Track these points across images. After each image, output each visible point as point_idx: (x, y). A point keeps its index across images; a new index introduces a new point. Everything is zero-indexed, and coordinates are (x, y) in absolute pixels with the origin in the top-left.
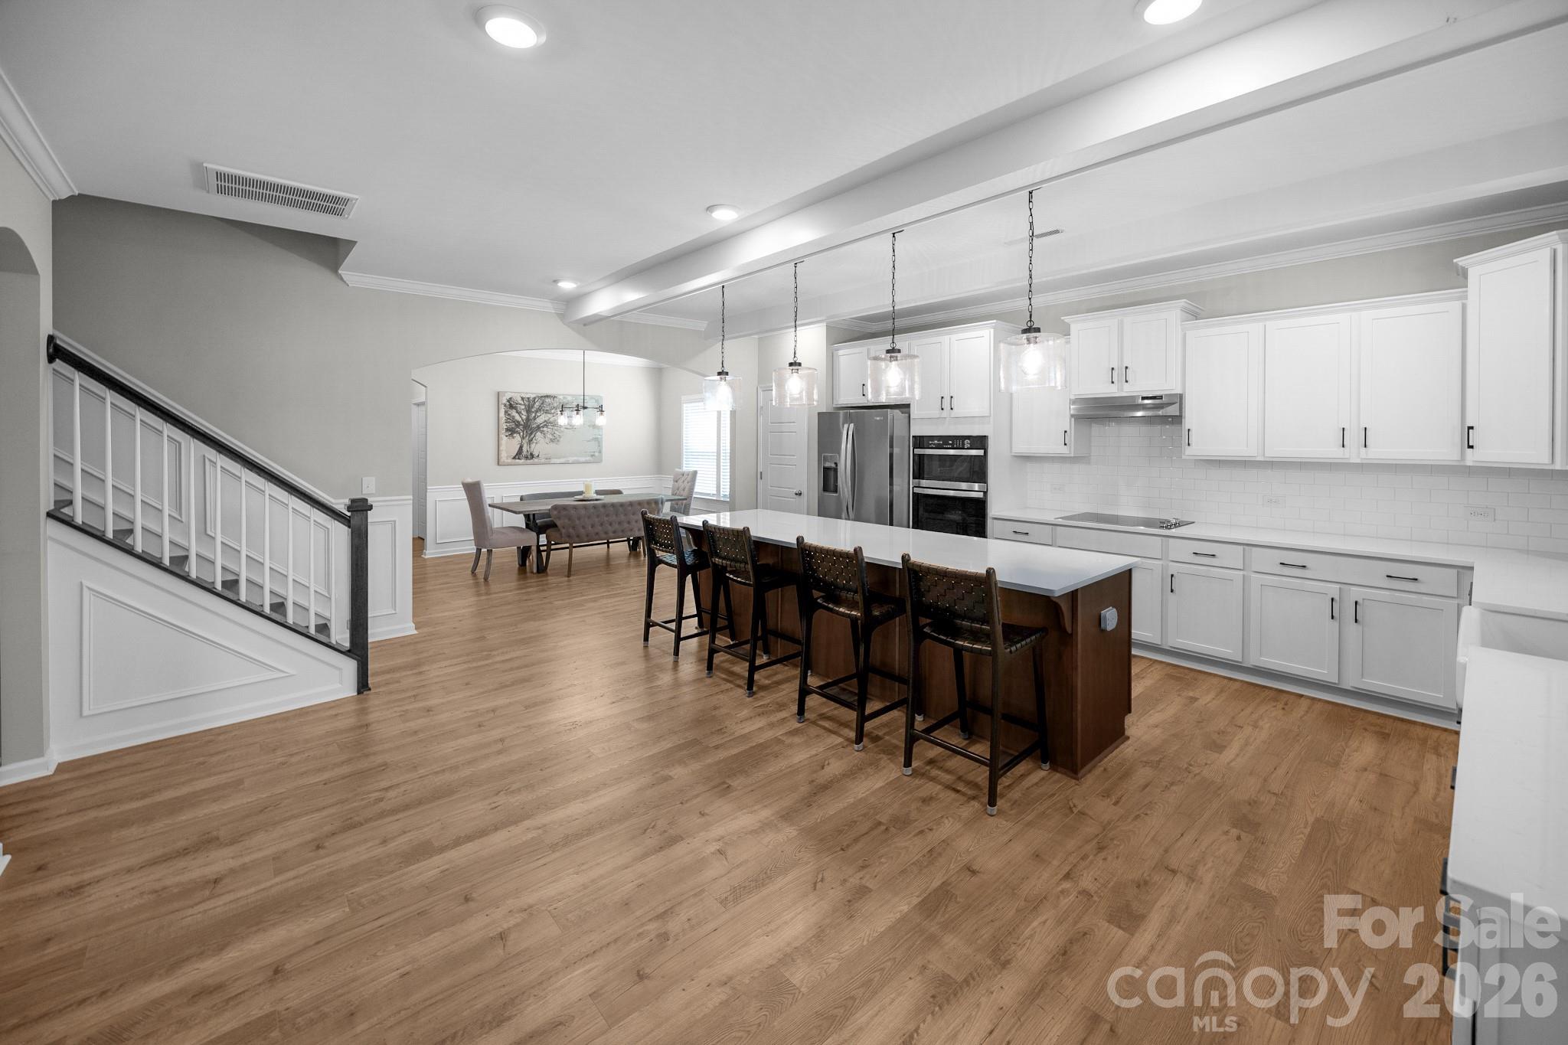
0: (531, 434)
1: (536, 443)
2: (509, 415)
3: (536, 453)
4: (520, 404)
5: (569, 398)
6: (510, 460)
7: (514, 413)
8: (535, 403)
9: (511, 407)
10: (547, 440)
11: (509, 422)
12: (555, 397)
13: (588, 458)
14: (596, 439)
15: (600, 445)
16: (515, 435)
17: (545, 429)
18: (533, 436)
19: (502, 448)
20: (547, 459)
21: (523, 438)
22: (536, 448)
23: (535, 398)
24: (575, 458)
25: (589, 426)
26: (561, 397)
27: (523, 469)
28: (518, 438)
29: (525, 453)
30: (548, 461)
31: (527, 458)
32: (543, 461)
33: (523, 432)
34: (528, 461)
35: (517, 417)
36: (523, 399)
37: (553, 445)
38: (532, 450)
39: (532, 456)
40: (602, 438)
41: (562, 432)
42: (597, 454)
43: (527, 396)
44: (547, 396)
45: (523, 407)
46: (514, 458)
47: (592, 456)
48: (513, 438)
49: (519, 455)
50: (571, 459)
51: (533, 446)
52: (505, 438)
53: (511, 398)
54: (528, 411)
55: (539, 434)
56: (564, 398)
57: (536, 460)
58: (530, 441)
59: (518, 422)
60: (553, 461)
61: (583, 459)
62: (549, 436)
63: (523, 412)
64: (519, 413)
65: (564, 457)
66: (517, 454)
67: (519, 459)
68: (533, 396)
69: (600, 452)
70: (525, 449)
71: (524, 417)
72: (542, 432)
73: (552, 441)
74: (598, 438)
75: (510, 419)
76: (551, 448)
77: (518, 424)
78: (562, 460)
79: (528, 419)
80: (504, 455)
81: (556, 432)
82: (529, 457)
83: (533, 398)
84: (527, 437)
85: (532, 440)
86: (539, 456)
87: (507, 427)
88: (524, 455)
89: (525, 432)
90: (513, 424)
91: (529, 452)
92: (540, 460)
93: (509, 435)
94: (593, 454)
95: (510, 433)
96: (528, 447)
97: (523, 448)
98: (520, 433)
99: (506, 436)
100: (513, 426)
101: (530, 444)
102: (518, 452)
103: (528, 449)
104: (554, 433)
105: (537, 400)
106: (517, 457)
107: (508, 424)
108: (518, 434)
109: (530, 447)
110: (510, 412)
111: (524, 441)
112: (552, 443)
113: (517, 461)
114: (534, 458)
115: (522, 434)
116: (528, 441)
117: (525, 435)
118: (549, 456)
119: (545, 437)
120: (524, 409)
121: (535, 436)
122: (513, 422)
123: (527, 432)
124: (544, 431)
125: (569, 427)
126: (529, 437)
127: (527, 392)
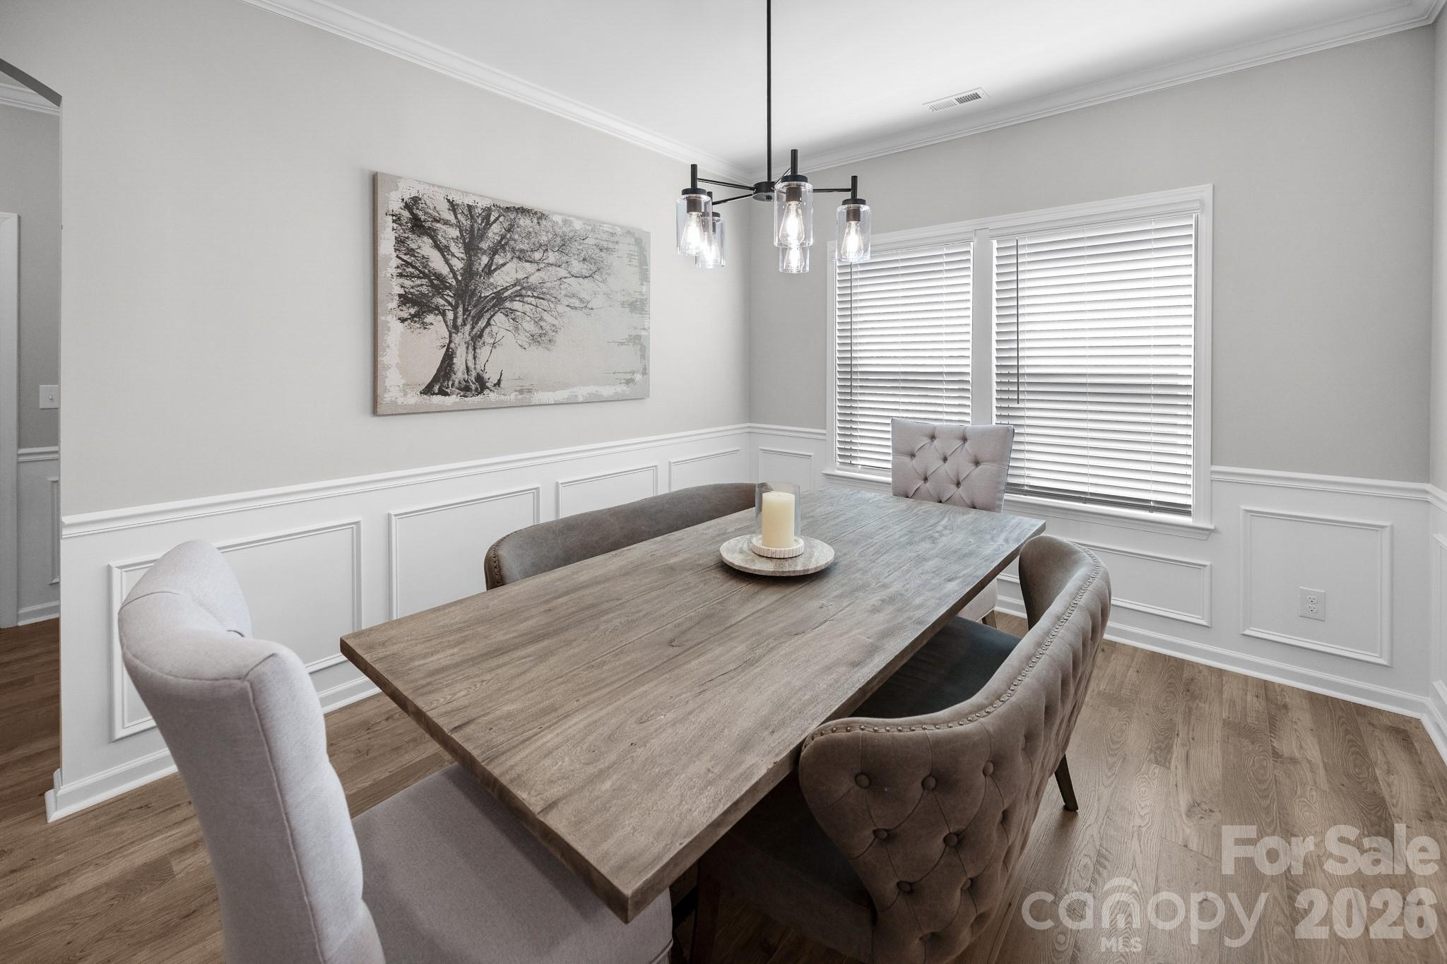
0: (479, 316)
1: (492, 347)
2: (411, 252)
3: (491, 376)
4: (446, 223)
5: (578, 225)
6: (414, 399)
7: (425, 247)
8: (489, 225)
9: (418, 226)
10: (523, 338)
11: (411, 276)
12: (540, 216)
13: (619, 389)
14: (636, 340)
15: (643, 353)
16: (430, 318)
17: (517, 305)
18: (482, 323)
19: (389, 357)
20: (521, 391)
21: (455, 328)
22: (492, 361)
23: (488, 211)
24: (592, 389)
25: (623, 304)
26: (558, 219)
27: (454, 424)
28: (437, 328)
29: (459, 375)
30: (526, 397)
31: (465, 389)
32: (512, 397)
33: (455, 308)
34: (470, 401)
35: (437, 263)
36: (453, 206)
37: (535, 352)
38: (480, 366)
39: (482, 385)
40: (648, 337)
41: (561, 315)
42: (637, 377)
43: (469, 202)
44: (523, 211)
45: (455, 233)
46: (428, 390)
47: (628, 381)
48: (425, 326)
49: (441, 381)
50: (582, 392)
51: (483, 353)
52: (394, 331)
53: (416, 200)
54: (471, 248)
55: (499, 318)
56: (565, 222)
57: (492, 396)
58: (476, 338)
59: (439, 276)
60: (539, 397)
61: (607, 391)
62: (528, 326)
63: (454, 249)
64: (443, 250)
65: (562, 386)
66: (436, 379)
67: (443, 393)
68: (483, 203)
69: (645, 372)
70: (459, 363)
71: (458, 265)
72: (510, 313)
73: (536, 339)
74: (639, 338)
75: (411, 266)
76: (532, 360)
77: (438, 284)
78: (561, 395)
79: (469, 272)
80: (393, 382)
81: (545, 315)
82: (473, 387)
83: (484, 210)
84: (468, 327)
85: (481, 336)
86: (498, 383)
87: (402, 292)
88: (456, 384)
89: (460, 309)
90: (424, 281)
91: (474, 374)
92: (502, 397)
93: (413, 316)
94: (628, 376)
95: (412, 311)
96: (470, 357)
97: (455, 360)
98: (443, 314)
99: (403, 320)
100: (424, 289)
101: (474, 349)
102: (439, 370)
103: (471, 365)
104: (541, 319)
105: (492, 219)
106: (436, 389)
107: (408, 283)
108: (440, 318)
109: (475, 358)
110: (413, 246)
111: (457, 338)
112: (533, 347)
113: (438, 399)
114: (486, 392)
115: (450, 315)
116: (468, 338)
117: (460, 321)
118: (527, 385)
119: (517, 329)
120: (455, 240)
121: (488, 324)
122: (426, 276)
123: (465, 310)
124: (513, 311)
125: (576, 303)
126: (473, 328)
127: (466, 193)
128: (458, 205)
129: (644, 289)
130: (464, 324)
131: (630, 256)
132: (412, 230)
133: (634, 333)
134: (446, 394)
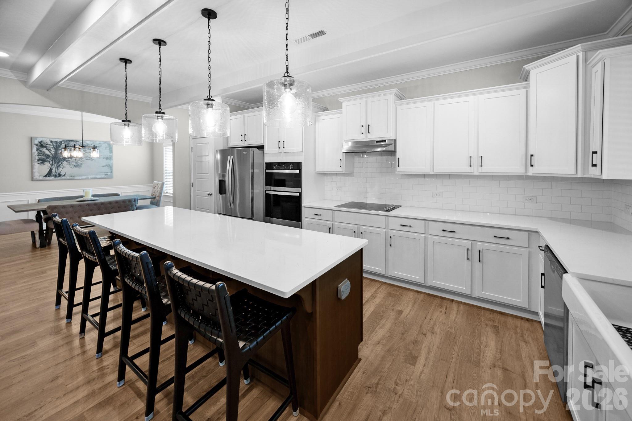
0: (59, 162)
1: (63, 168)
2: (40, 151)
3: (63, 173)
4: (49, 145)
6: (41, 178)
7: (44, 150)
8: (61, 144)
9: (42, 146)
10: (72, 166)
11: (40, 155)
12: (77, 141)
13: (103, 176)
14: (108, 165)
15: (111, 169)
16: (45, 163)
17: (70, 159)
18: (60, 163)
19: (35, 170)
20: (71, 177)
21: (52, 164)
22: (62, 171)
23: (61, 142)
24: (94, 176)
25: (104, 158)
26: (82, 141)
27: (52, 183)
28: (48, 165)
30: (72, 178)
31: (55, 176)
32: (69, 178)
33: (52, 161)
34: (57, 178)
35: (47, 152)
36: (51, 142)
37: (75, 169)
38: (59, 172)
39: (60, 175)
40: (113, 165)
41: (83, 161)
42: (109, 174)
43: (56, 140)
44: (71, 141)
45: (52, 146)
46: (45, 176)
47: (106, 175)
48: (44, 164)
50: (90, 177)
51: (60, 169)
53: (42, 141)
54: (55, 149)
55: (65, 162)
57: (63, 178)
58: (58, 167)
59: (48, 155)
60: (76, 178)
61: (99, 177)
62: (73, 163)
63: (51, 149)
64: (49, 150)
65: (84, 176)
67: (49, 177)
68: (59, 140)
69: (112, 172)
71: (53, 153)
72: (67, 161)
73: (76, 166)
74: (109, 165)
75: (40, 153)
76: (76, 170)
77: (48, 156)
79: (56, 153)
80: (36, 175)
81: (78, 161)
82: (58, 176)
83: (60, 142)
84: (56, 164)
85: (60, 166)
86: (65, 175)
87: (38, 158)
88: (53, 175)
89: (54, 161)
90: (44, 156)
91: (58, 173)
92: (66, 178)
93: (41, 163)
94: (106, 173)
95: (41, 162)
96: (57, 170)
97: (52, 171)
98: (49, 162)
99: (39, 163)
100: (44, 158)
101: (58, 168)
102: (48, 173)
103: (57, 171)
104: (77, 162)
105: (62, 143)
106: (48, 176)
107: (40, 157)
108: (48, 163)
109: (58, 170)
110: (41, 150)
111: (53, 167)
112: (75, 168)
113: (48, 178)
114: (61, 177)
115: (51, 162)
116: (56, 166)
117: (53, 163)
118: (73, 175)
119: (70, 164)
120: (52, 148)
121: (62, 163)
122: (44, 155)
123: (55, 161)
124: (69, 161)
125: (88, 158)
126: (57, 164)
127: (55, 139)
128: (53, 141)
129: (111, 154)
130: (55, 163)
131: (106, 148)
132: (41, 147)
133: (107, 164)
134: (50, 177)
